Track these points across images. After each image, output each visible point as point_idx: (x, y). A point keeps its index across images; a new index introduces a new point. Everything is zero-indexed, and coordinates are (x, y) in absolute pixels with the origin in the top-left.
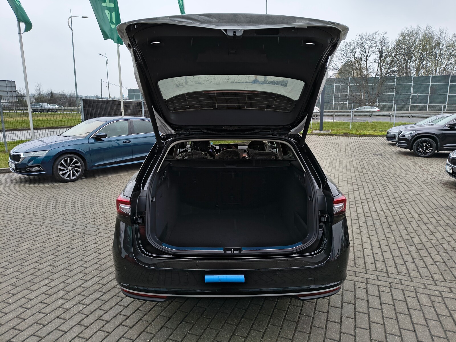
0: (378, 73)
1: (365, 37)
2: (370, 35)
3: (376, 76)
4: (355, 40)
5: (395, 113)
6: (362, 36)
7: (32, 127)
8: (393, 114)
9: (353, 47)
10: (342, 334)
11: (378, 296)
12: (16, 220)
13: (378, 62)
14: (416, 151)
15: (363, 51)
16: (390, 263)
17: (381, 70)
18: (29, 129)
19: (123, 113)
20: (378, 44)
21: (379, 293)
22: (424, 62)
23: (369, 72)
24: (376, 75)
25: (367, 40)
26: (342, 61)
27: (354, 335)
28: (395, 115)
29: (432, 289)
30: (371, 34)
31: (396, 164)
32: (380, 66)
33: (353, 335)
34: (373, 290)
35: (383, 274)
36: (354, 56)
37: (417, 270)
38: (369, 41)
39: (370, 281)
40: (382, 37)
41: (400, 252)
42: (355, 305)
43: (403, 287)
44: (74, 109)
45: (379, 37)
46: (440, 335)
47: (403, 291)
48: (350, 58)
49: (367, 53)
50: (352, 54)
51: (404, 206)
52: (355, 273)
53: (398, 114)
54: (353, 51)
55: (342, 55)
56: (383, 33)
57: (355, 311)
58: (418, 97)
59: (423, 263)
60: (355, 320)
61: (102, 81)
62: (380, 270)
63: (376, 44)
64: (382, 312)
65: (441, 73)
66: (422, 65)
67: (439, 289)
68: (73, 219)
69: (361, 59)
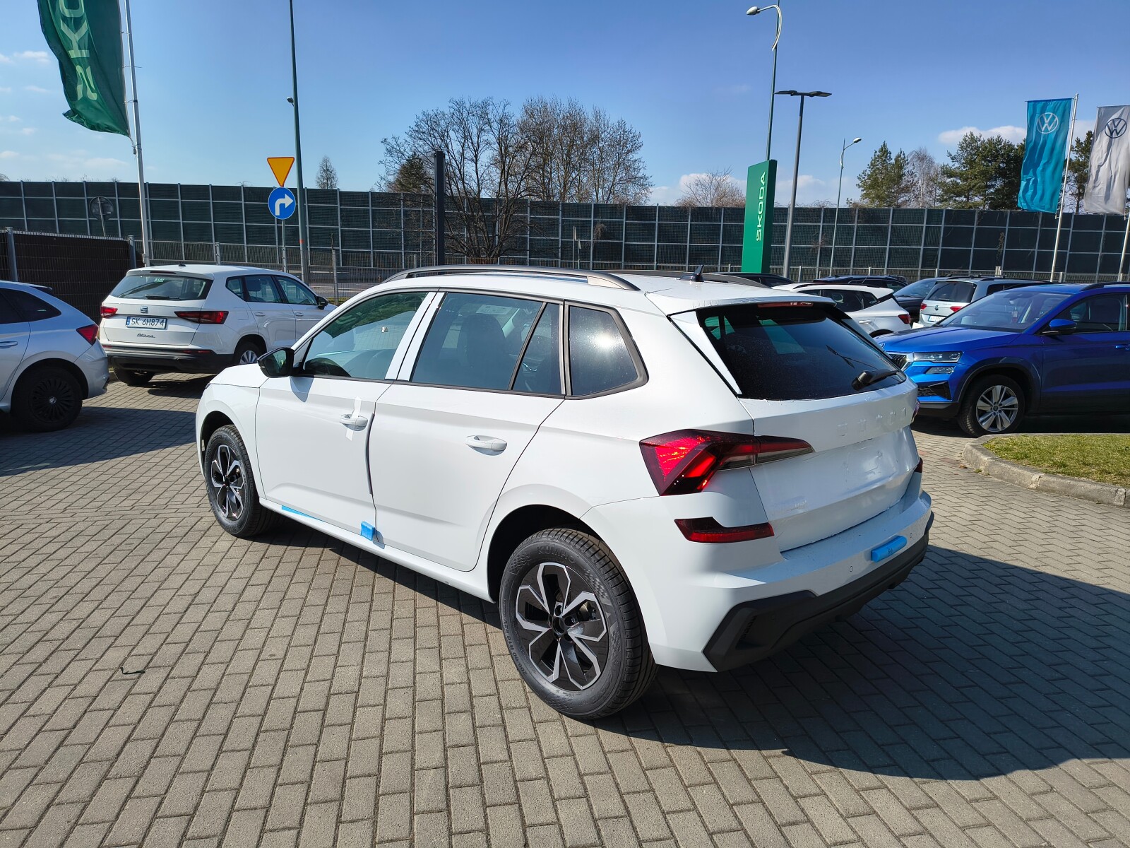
0: (501, 191)
3: (497, 196)
4: (447, 111)
6: (460, 104)
20: (495, 125)
24: (498, 194)
40: (500, 111)
45: (496, 111)
49: (475, 144)
54: (444, 135)
56: (502, 104)
63: (491, 127)
65: (606, 199)
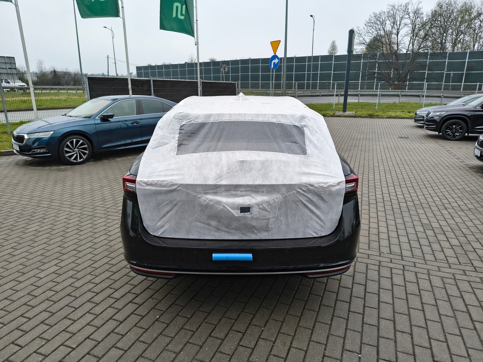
0: (410, 49)
1: (396, 8)
2: (402, 5)
3: (407, 52)
4: (386, 11)
5: (425, 92)
6: (394, 7)
7: (35, 107)
8: (423, 94)
9: (384, 19)
10: (350, 313)
11: (390, 278)
12: (23, 202)
13: (410, 35)
14: (445, 134)
15: (394, 24)
16: (405, 246)
17: (413, 45)
18: (32, 110)
19: (130, 92)
20: (411, 15)
21: (392, 275)
22: (462, 36)
23: (400, 47)
24: (408, 50)
25: (399, 11)
26: (371, 35)
27: (363, 313)
28: (425, 94)
29: (446, 271)
30: (404, 4)
31: (422, 147)
32: (412, 40)
33: (361, 314)
34: (385, 272)
35: (397, 257)
36: (384, 30)
37: (432, 254)
38: (401, 12)
39: (383, 264)
40: (415, 7)
41: (417, 236)
42: (366, 286)
43: (417, 270)
44: (79, 88)
45: (413, 7)
46: (449, 314)
47: (416, 273)
48: (379, 32)
49: (398, 26)
50: (381, 27)
51: (426, 190)
52: (368, 256)
53: (428, 94)
54: (383, 23)
55: (371, 28)
56: (417, 3)
57: (365, 292)
58: (452, 75)
59: (439, 247)
60: (365, 300)
61: (108, 57)
62: (394, 253)
63: (409, 15)
64: (393, 293)
65: (479, 48)
66: (459, 39)
67: (453, 271)
68: (81, 202)
69: (391, 33)
